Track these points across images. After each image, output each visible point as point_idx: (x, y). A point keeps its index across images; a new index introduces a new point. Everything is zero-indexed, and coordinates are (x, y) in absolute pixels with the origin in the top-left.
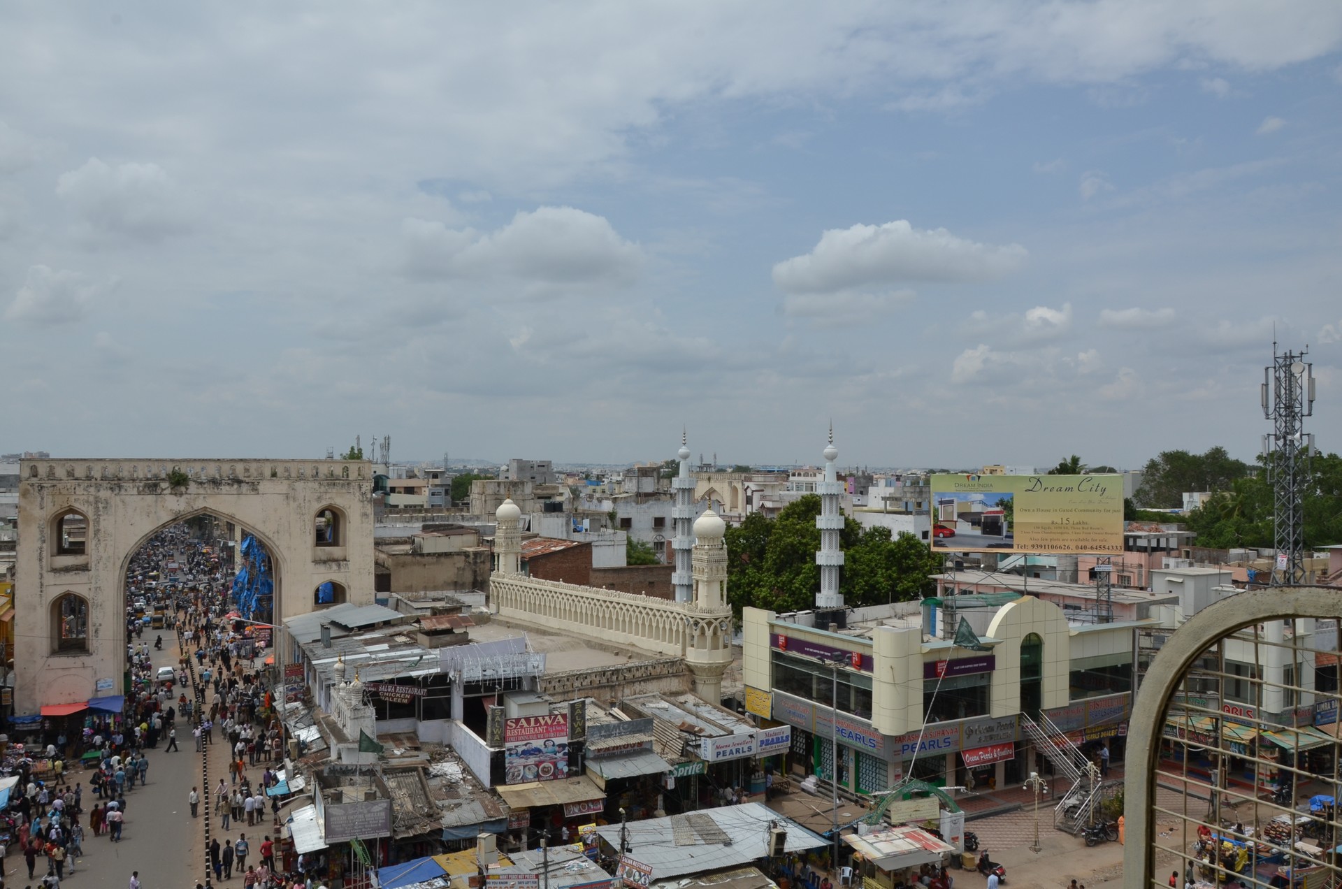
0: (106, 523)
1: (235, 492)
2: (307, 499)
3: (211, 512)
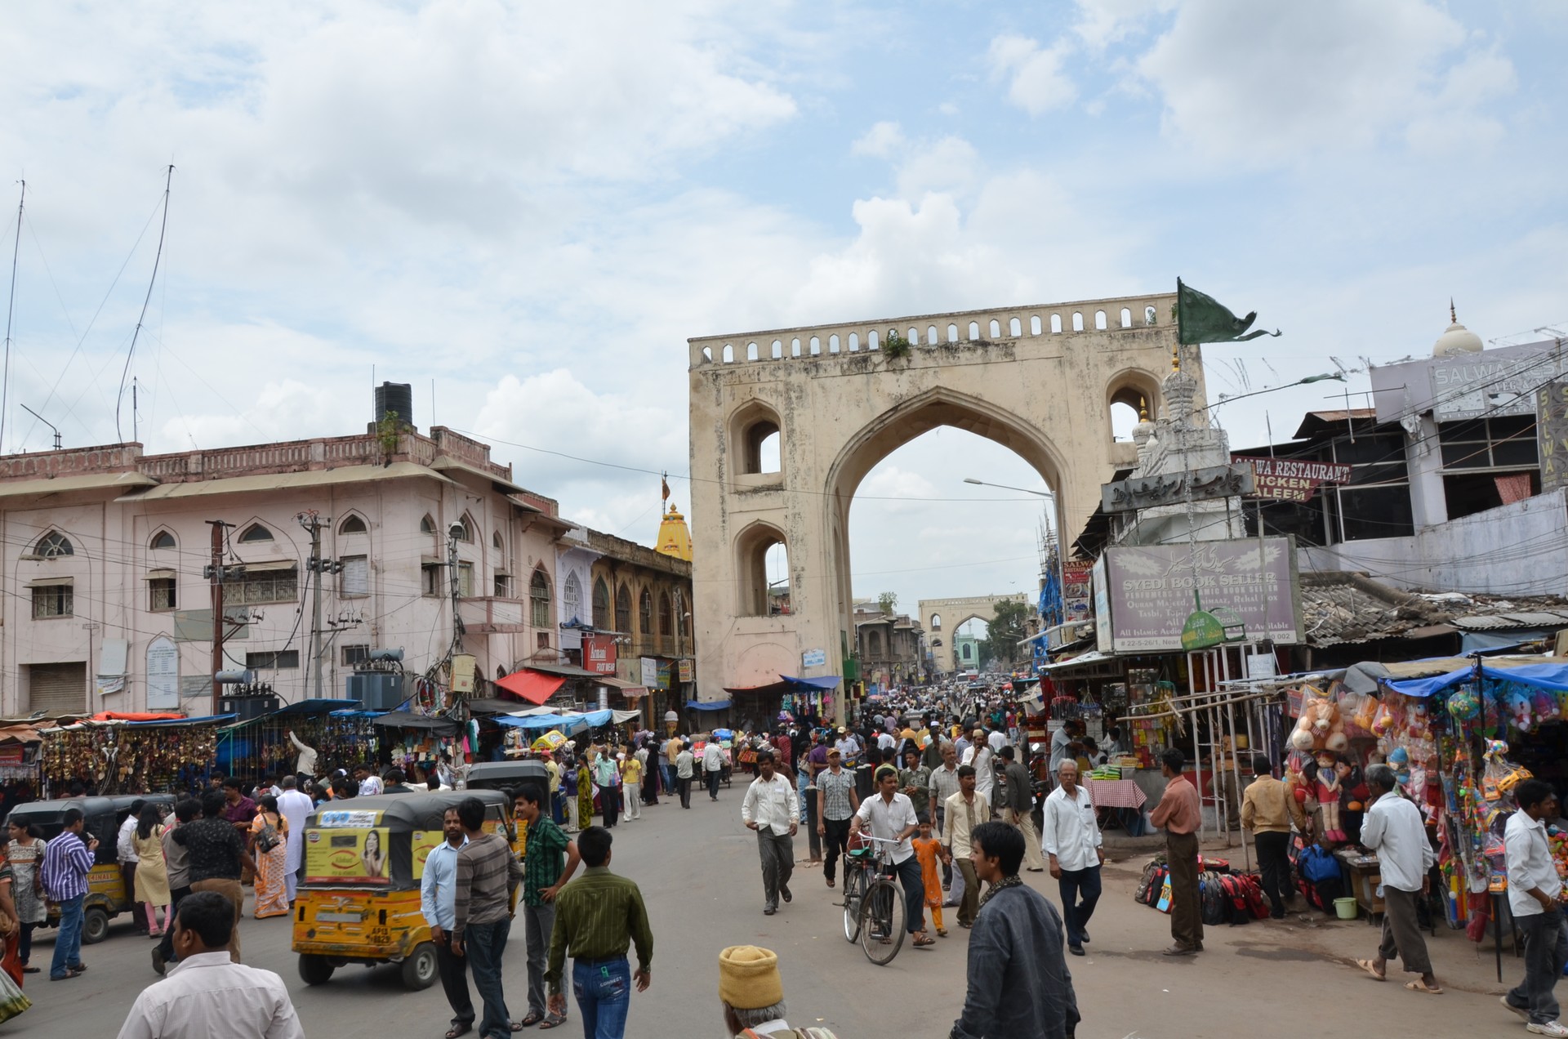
0: (802, 420)
1: (980, 361)
2: (1091, 363)
3: (947, 395)
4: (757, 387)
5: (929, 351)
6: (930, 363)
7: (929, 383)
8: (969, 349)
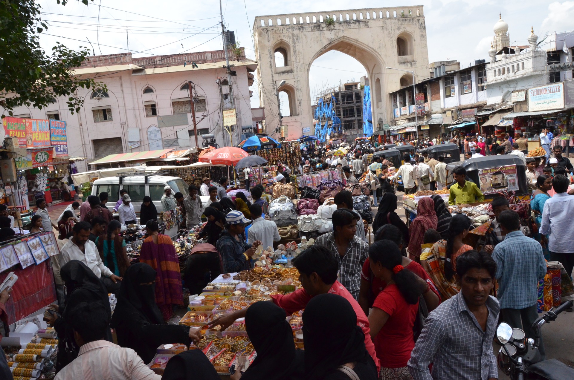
0: (299, 47)
1: (357, 27)
2: (393, 29)
3: (346, 39)
4: (282, 35)
5: (341, 23)
6: (341, 28)
7: (341, 35)
8: (354, 23)
